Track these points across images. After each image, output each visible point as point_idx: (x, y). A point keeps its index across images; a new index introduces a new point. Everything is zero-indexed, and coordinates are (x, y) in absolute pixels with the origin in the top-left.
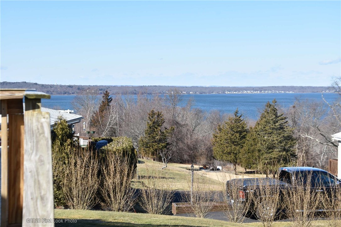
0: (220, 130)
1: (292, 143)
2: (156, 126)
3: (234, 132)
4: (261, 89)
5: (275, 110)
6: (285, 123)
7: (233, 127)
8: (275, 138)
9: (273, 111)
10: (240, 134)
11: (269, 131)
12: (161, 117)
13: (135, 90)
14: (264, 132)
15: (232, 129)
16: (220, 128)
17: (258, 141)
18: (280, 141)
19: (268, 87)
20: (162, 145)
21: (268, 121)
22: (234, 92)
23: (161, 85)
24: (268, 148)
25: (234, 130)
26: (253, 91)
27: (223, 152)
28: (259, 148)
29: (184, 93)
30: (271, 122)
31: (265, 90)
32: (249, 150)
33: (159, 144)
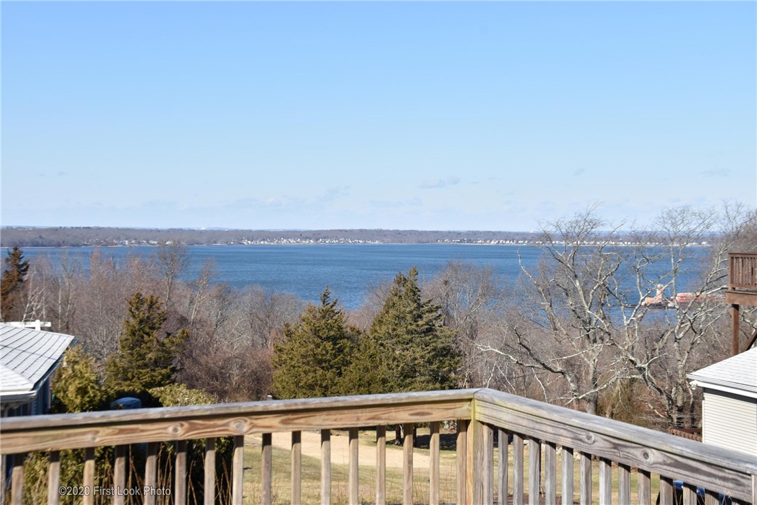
0: (289, 334)
1: (452, 362)
2: (147, 330)
3: (321, 338)
4: (316, 235)
5: (415, 291)
6: (435, 319)
7: (318, 329)
8: (417, 353)
9: (412, 294)
10: (335, 344)
11: (404, 337)
12: (159, 309)
13: (40, 237)
14: (394, 340)
15: (316, 332)
16: (289, 331)
17: (381, 359)
18: (429, 360)
19: (331, 230)
20: (161, 374)
21: (401, 315)
22: (262, 242)
23: (101, 226)
24: (402, 374)
25: (321, 334)
26: (301, 240)
27: (297, 384)
28: (383, 376)
29: (154, 244)
30: (409, 317)
31: (325, 238)
32: (360, 380)
33: (154, 370)
